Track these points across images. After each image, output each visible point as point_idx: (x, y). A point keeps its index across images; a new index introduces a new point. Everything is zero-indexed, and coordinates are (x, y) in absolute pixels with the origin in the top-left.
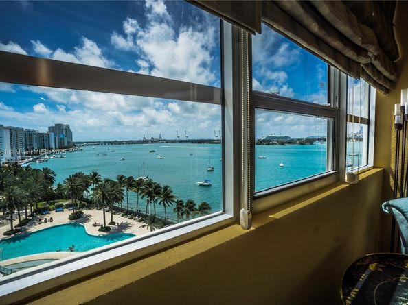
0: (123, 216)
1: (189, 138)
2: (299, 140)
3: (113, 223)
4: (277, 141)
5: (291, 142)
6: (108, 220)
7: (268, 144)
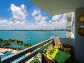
0: (10, 49)
7: (42, 31)
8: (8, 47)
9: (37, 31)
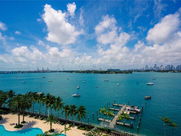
0: (30, 117)
1: (65, 70)
2: (125, 71)
3: (24, 122)
4: (114, 72)
5: (121, 72)
6: (21, 120)
7: (109, 73)
8: (26, 111)
9: (96, 72)
